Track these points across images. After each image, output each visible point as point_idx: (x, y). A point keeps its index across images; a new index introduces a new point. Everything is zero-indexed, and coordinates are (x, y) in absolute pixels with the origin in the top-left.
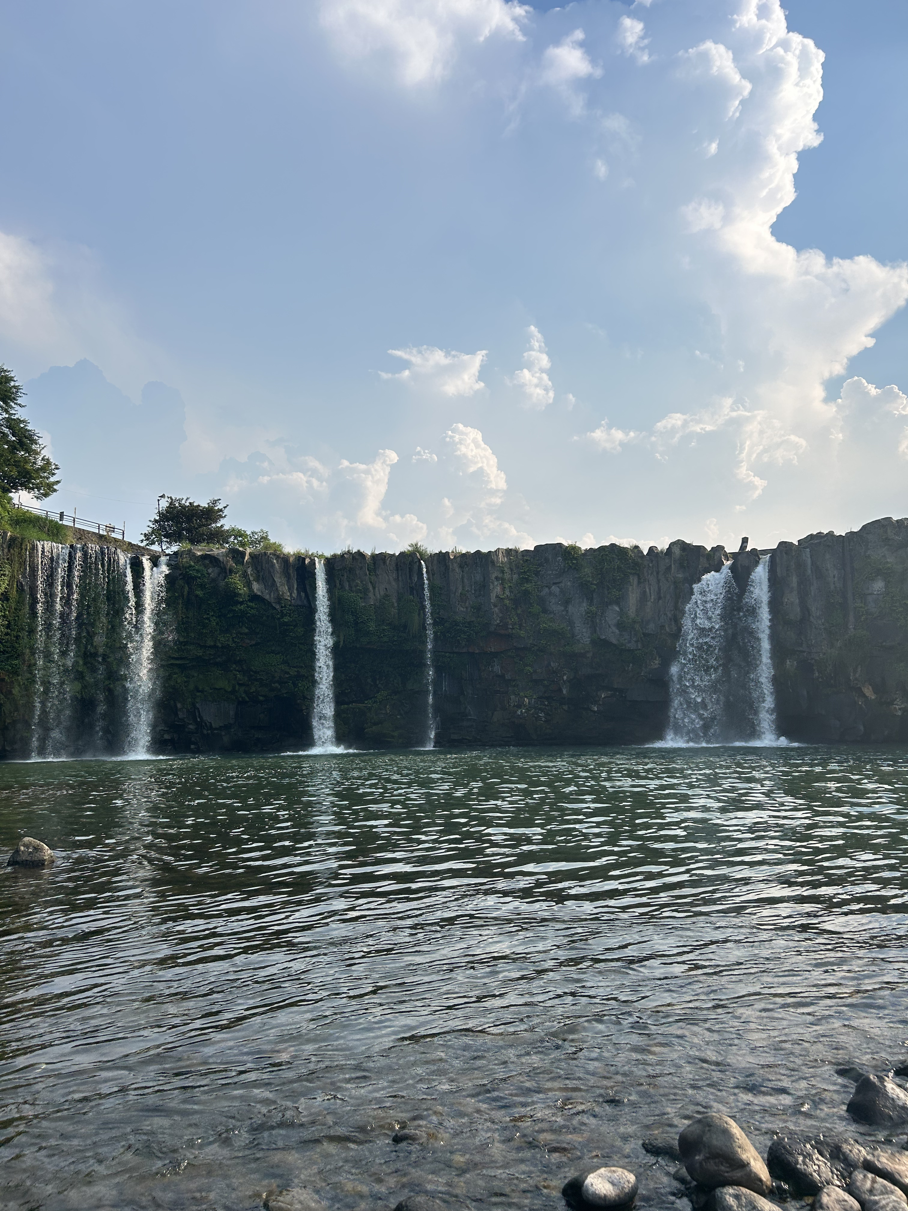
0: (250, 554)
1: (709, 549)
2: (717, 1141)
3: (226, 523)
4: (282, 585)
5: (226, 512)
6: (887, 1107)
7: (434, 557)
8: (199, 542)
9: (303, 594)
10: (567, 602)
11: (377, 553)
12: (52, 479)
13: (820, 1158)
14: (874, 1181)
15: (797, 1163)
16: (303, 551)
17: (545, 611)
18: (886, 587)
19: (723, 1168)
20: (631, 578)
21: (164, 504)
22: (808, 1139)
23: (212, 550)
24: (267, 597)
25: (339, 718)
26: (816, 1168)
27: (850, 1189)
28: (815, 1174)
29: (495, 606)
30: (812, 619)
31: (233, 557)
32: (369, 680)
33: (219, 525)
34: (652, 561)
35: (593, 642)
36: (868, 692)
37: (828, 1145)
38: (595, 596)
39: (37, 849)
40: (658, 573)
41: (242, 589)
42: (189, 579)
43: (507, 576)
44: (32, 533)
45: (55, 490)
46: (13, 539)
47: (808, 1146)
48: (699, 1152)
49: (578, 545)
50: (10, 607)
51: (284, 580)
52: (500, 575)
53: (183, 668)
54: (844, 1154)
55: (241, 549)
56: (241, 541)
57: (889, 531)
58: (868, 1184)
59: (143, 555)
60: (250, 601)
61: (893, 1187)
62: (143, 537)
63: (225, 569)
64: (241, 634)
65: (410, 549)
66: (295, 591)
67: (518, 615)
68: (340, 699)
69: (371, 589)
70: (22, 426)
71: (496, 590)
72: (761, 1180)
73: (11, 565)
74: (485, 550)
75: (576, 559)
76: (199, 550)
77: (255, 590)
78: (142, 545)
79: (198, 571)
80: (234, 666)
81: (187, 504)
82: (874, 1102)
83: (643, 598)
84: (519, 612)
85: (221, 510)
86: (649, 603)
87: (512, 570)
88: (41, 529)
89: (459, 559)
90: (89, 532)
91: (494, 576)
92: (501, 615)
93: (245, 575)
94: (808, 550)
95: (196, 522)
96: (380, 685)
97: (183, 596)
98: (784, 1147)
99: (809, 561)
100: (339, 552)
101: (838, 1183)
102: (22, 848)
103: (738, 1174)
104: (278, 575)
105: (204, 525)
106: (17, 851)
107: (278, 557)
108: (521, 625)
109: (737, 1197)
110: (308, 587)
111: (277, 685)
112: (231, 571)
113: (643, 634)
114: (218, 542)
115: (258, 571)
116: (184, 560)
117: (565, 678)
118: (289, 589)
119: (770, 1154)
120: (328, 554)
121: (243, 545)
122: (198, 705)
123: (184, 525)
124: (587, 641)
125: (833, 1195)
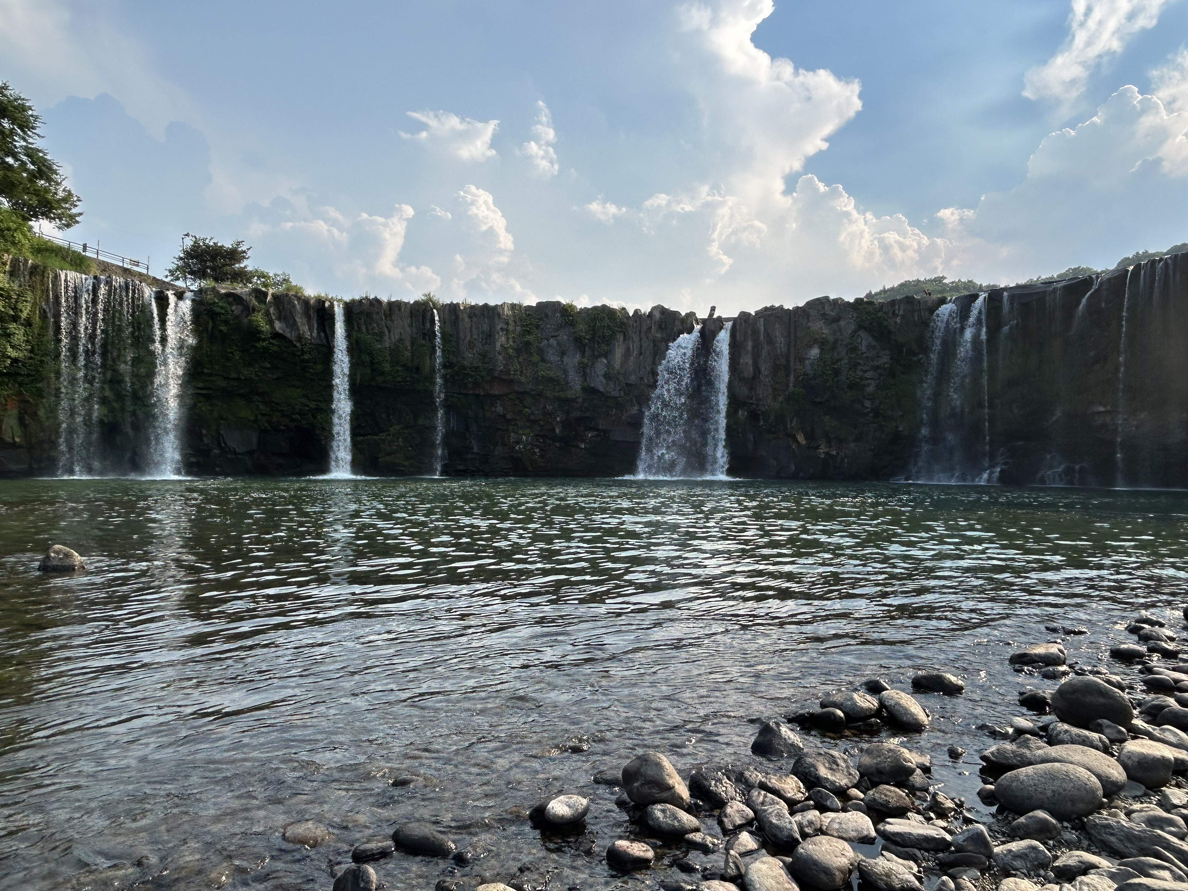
0: (273, 295)
1: (683, 314)
2: (651, 772)
3: (249, 264)
4: (303, 324)
5: (249, 253)
6: (781, 745)
7: (444, 306)
8: (222, 280)
9: (322, 335)
10: (563, 354)
11: (393, 300)
12: (74, 211)
13: (728, 782)
14: (765, 796)
15: (710, 786)
16: (323, 295)
17: (543, 360)
18: (821, 353)
19: (654, 791)
20: (618, 334)
21: (189, 243)
22: (720, 769)
23: (235, 289)
24: (288, 335)
25: (356, 447)
26: (724, 789)
27: (748, 803)
28: (723, 793)
29: (500, 354)
30: (761, 377)
31: (256, 297)
32: (384, 416)
33: (242, 265)
34: (636, 322)
35: (585, 389)
36: (801, 438)
37: (734, 772)
38: (587, 349)
39: (67, 555)
40: (640, 332)
41: (264, 327)
42: (213, 315)
43: (511, 328)
44: (53, 262)
45: (77, 222)
46: (35, 267)
47: (719, 773)
48: (637, 780)
49: (574, 303)
50: (33, 333)
51: (305, 320)
52: (505, 327)
53: (207, 397)
54: (745, 778)
55: (263, 289)
56: (264, 282)
57: (826, 307)
58: (761, 798)
59: (168, 290)
60: (272, 338)
61: (778, 800)
62: (167, 273)
63: (248, 307)
64: (264, 368)
65: (424, 298)
66: (315, 331)
67: (519, 363)
68: (355, 432)
69: (387, 332)
70: (41, 155)
71: (501, 340)
72: (682, 798)
73: (33, 292)
74: (492, 303)
75: (572, 316)
76: (224, 288)
77: (277, 329)
78: (167, 280)
79: (222, 308)
80: (257, 397)
81: (211, 244)
82: (771, 741)
83: (627, 353)
84: (521, 360)
85: (244, 252)
86: (632, 358)
87: (515, 322)
88: (64, 258)
89: (468, 310)
90: (113, 265)
91: (499, 327)
92: (504, 362)
93: (267, 314)
94: (762, 319)
95: (220, 261)
96: (393, 420)
97: (207, 330)
98: (702, 775)
99: (762, 329)
100: (357, 298)
101: (739, 799)
102: (52, 555)
103: (665, 795)
104: (299, 316)
105: (228, 265)
106: (48, 557)
107: (299, 299)
108: (521, 372)
109: (663, 811)
110: (327, 329)
111: (298, 416)
112: (254, 310)
113: (626, 384)
114: (242, 281)
115: (280, 311)
116: (209, 297)
117: (558, 419)
118: (310, 329)
119: (691, 781)
120: (347, 298)
121: (266, 285)
122: (222, 432)
123: (208, 264)
124: (578, 387)
125: (735, 807)
